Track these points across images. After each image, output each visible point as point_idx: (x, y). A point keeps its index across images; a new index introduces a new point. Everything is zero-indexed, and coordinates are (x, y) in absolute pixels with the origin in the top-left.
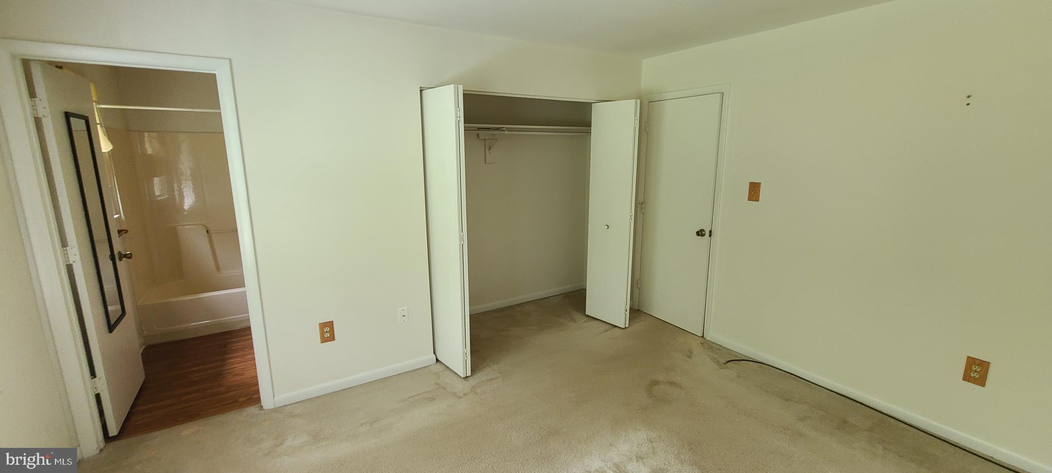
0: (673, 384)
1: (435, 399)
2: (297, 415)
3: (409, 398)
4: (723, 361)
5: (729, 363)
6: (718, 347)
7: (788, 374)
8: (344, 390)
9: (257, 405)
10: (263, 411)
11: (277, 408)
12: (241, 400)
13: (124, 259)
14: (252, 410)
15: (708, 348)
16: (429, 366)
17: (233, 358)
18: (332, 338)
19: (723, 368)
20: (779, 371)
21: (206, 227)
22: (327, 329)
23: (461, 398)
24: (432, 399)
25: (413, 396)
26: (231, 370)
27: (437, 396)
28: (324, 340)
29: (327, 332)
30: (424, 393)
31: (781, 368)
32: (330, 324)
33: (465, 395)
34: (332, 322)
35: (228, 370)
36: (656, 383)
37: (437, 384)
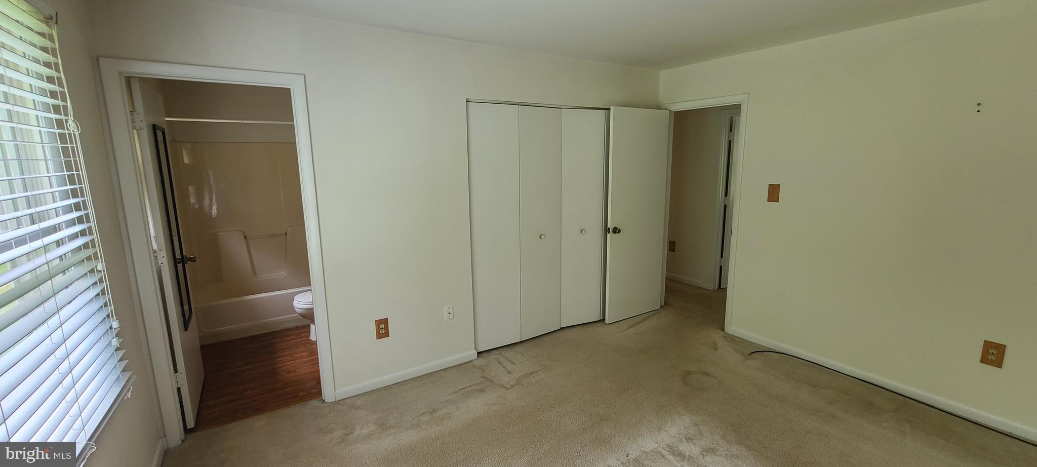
0: (706, 374)
1: (485, 391)
2: (359, 407)
3: (461, 389)
4: (747, 352)
5: (753, 354)
6: (741, 340)
7: (810, 363)
8: (397, 383)
9: (320, 399)
10: (325, 405)
11: (338, 401)
12: (301, 394)
13: (190, 262)
14: (314, 403)
15: (731, 341)
16: (471, 361)
17: (282, 357)
18: (387, 335)
19: (749, 359)
20: (801, 360)
21: (244, 233)
22: (383, 326)
23: (509, 389)
24: (482, 391)
25: (464, 389)
26: (283, 368)
27: (486, 388)
28: (380, 336)
29: (383, 328)
30: (473, 385)
31: (803, 358)
32: (385, 321)
33: (513, 386)
34: (387, 318)
35: (281, 367)
36: (688, 373)
37: (484, 377)
